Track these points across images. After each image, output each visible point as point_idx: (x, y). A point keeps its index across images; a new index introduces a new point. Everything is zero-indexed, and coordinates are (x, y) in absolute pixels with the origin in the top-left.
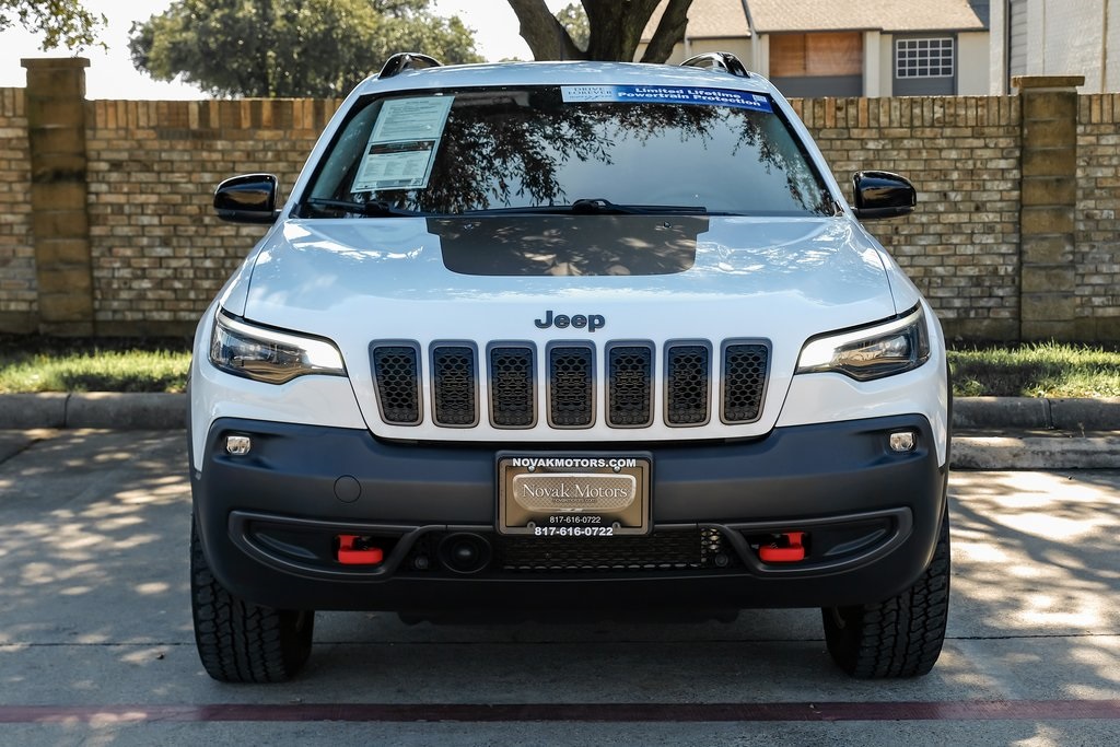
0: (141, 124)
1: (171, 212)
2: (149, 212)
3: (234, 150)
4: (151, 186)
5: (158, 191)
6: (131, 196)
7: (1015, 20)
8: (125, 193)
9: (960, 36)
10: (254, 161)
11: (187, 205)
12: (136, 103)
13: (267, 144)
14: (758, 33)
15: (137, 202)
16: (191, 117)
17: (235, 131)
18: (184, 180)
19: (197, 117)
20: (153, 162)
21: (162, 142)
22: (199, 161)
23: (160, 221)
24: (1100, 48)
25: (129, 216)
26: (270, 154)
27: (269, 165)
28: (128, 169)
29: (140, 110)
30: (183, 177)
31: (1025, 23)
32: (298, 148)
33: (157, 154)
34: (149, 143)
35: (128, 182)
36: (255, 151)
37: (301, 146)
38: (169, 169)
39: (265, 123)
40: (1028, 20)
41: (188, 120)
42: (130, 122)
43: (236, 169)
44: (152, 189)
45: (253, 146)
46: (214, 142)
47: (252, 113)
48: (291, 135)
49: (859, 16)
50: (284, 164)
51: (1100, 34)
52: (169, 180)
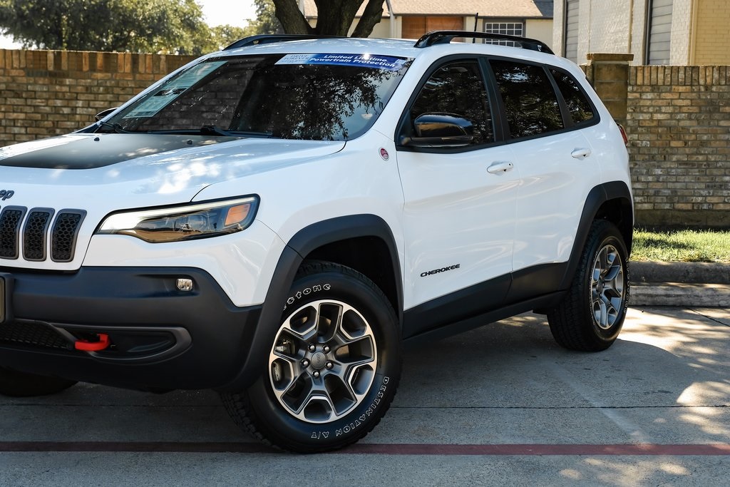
0: (15, 66)
1: (34, 125)
2: (19, 125)
3: (77, 85)
4: (20, 107)
5: (25, 111)
6: (6, 114)
7: (570, 14)
8: (3, 112)
9: (527, 21)
10: (91, 93)
11: (44, 121)
12: (12, 51)
13: (100, 82)
14: (394, 15)
15: (10, 118)
16: (48, 62)
17: (78, 73)
18: (43, 104)
19: (53, 62)
20: (23, 91)
21: (29, 78)
22: (53, 92)
23: (26, 131)
24: (627, 34)
25: (5, 127)
26: (101, 89)
27: (100, 96)
28: (5, 96)
29: (14, 57)
30: (42, 102)
31: (578, 15)
32: (120, 85)
33: (25, 87)
34: (20, 78)
35: (5, 104)
36: (91, 86)
37: (123, 84)
38: (33, 96)
39: (98, 68)
40: (580, 14)
41: (47, 64)
42: (7, 64)
43: (79, 98)
44: (21, 109)
45: (90, 83)
46: (64, 79)
47: (90, 61)
48: (116, 77)
49: (462, 5)
50: (111, 96)
51: (628, 25)
52: (33, 104)
